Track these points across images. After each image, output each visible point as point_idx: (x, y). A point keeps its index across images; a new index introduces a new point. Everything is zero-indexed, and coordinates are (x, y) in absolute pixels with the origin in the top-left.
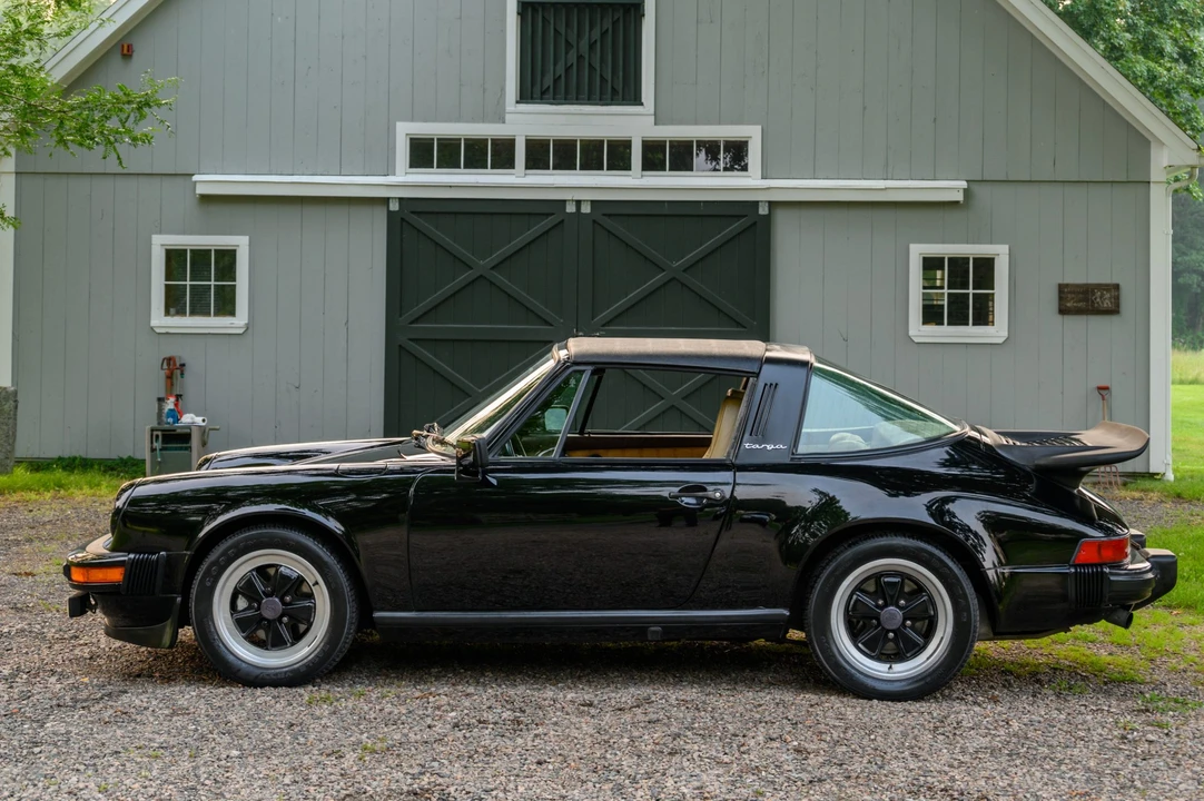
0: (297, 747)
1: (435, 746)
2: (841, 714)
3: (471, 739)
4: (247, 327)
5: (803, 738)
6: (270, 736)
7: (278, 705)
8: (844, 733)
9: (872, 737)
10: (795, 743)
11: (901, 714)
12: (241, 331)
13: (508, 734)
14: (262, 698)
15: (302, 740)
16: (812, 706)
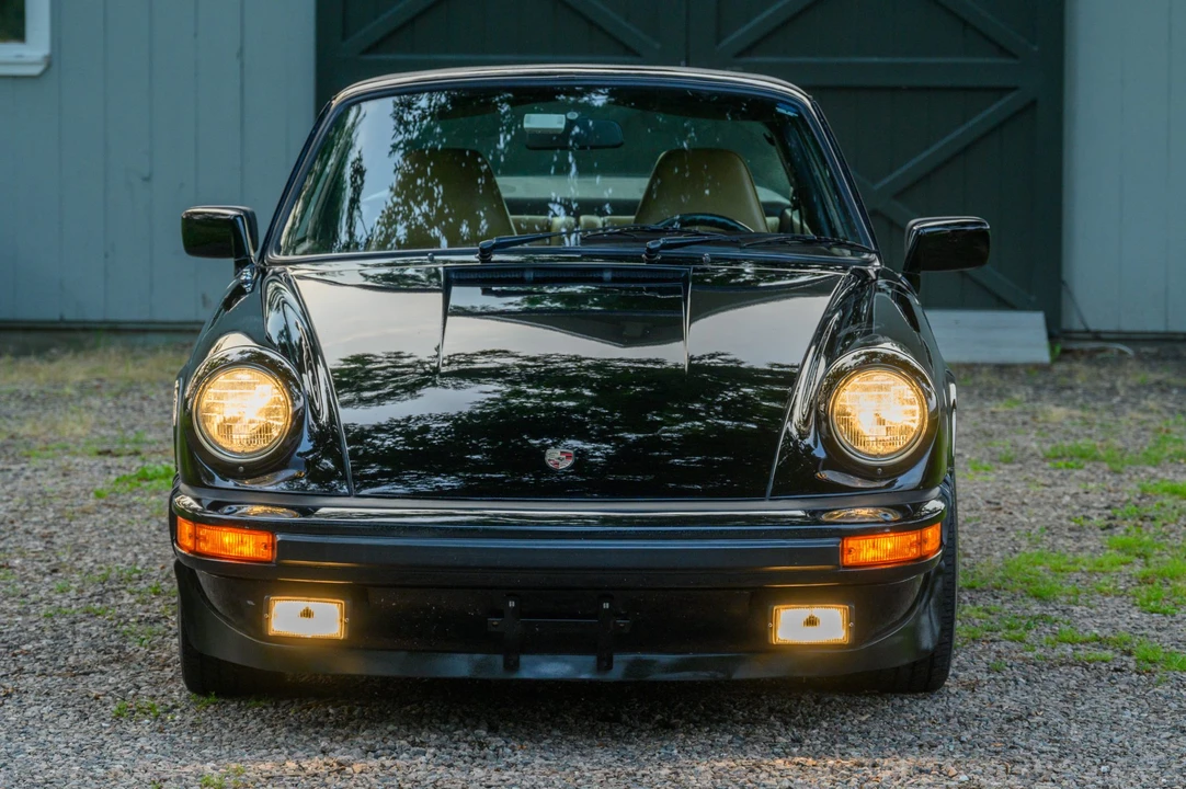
0: (90, 781)
1: (328, 780)
2: (1058, 733)
3: (394, 770)
4: (49, 62)
5: (979, 769)
6: (44, 765)
7: (63, 719)
8: (1055, 762)
9: (1104, 768)
10: (964, 778)
11: (1168, 734)
12: (36, 70)
13: (461, 763)
14: (35, 708)
15: (100, 771)
16: (1009, 721)
